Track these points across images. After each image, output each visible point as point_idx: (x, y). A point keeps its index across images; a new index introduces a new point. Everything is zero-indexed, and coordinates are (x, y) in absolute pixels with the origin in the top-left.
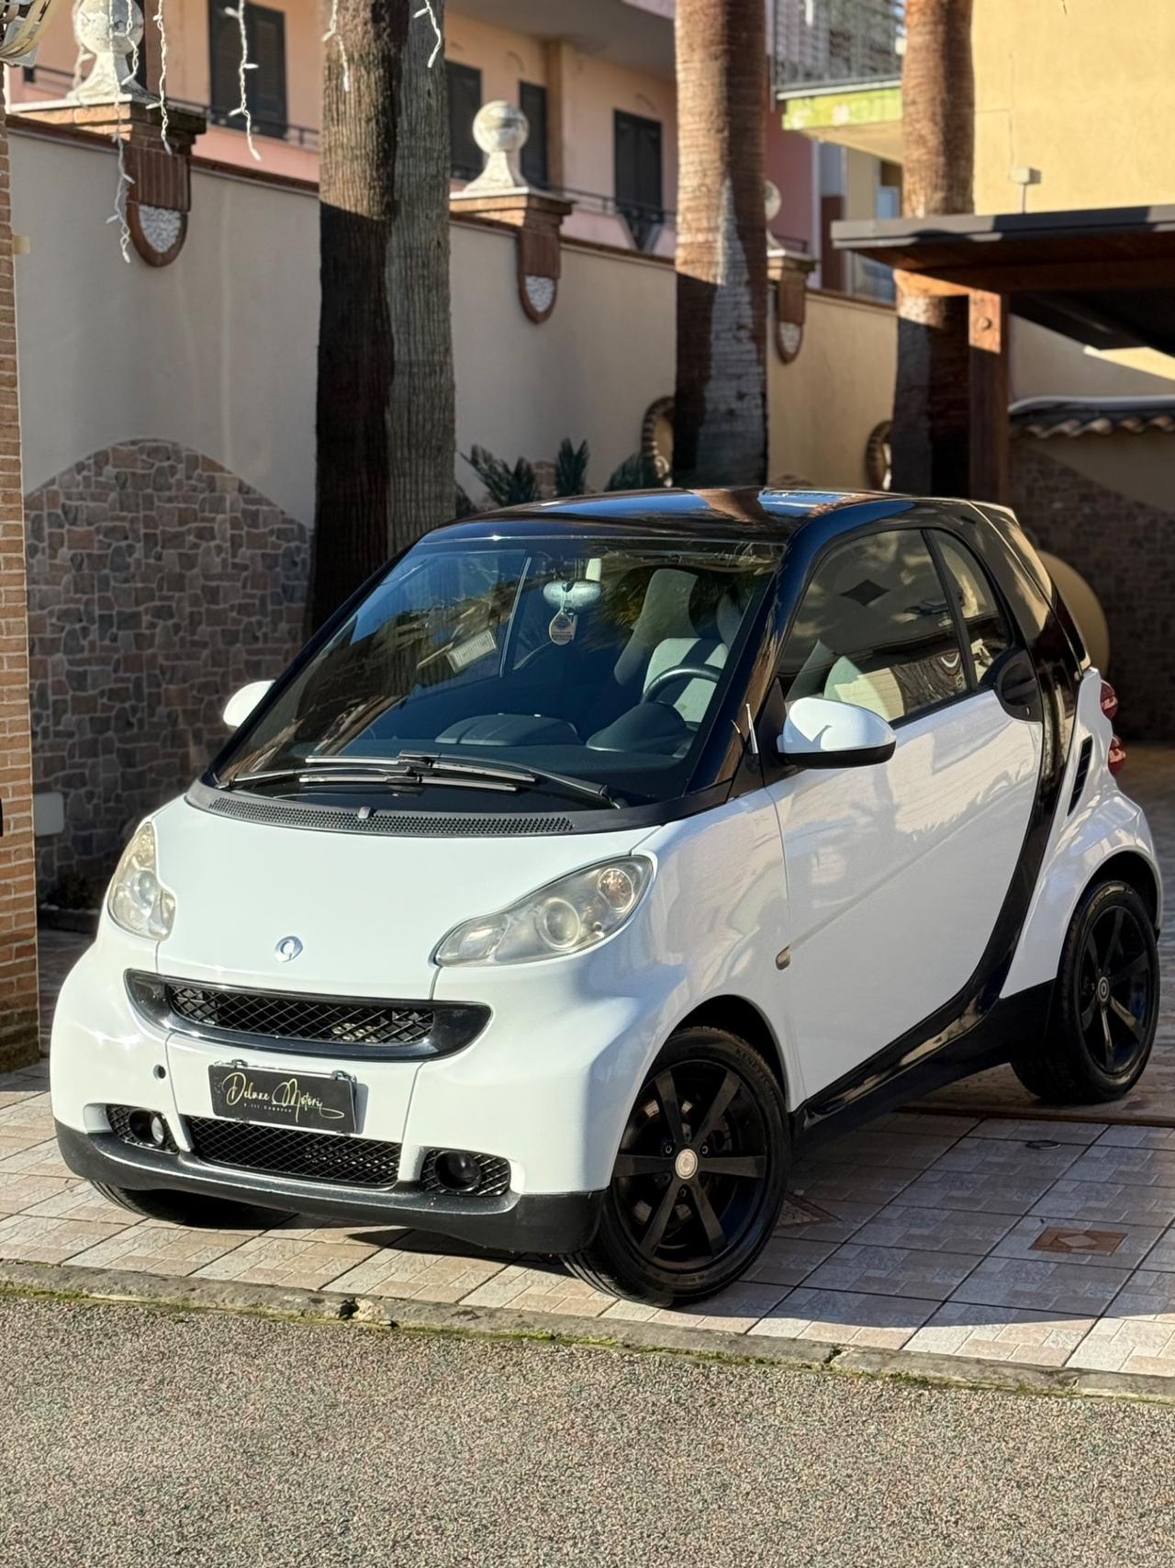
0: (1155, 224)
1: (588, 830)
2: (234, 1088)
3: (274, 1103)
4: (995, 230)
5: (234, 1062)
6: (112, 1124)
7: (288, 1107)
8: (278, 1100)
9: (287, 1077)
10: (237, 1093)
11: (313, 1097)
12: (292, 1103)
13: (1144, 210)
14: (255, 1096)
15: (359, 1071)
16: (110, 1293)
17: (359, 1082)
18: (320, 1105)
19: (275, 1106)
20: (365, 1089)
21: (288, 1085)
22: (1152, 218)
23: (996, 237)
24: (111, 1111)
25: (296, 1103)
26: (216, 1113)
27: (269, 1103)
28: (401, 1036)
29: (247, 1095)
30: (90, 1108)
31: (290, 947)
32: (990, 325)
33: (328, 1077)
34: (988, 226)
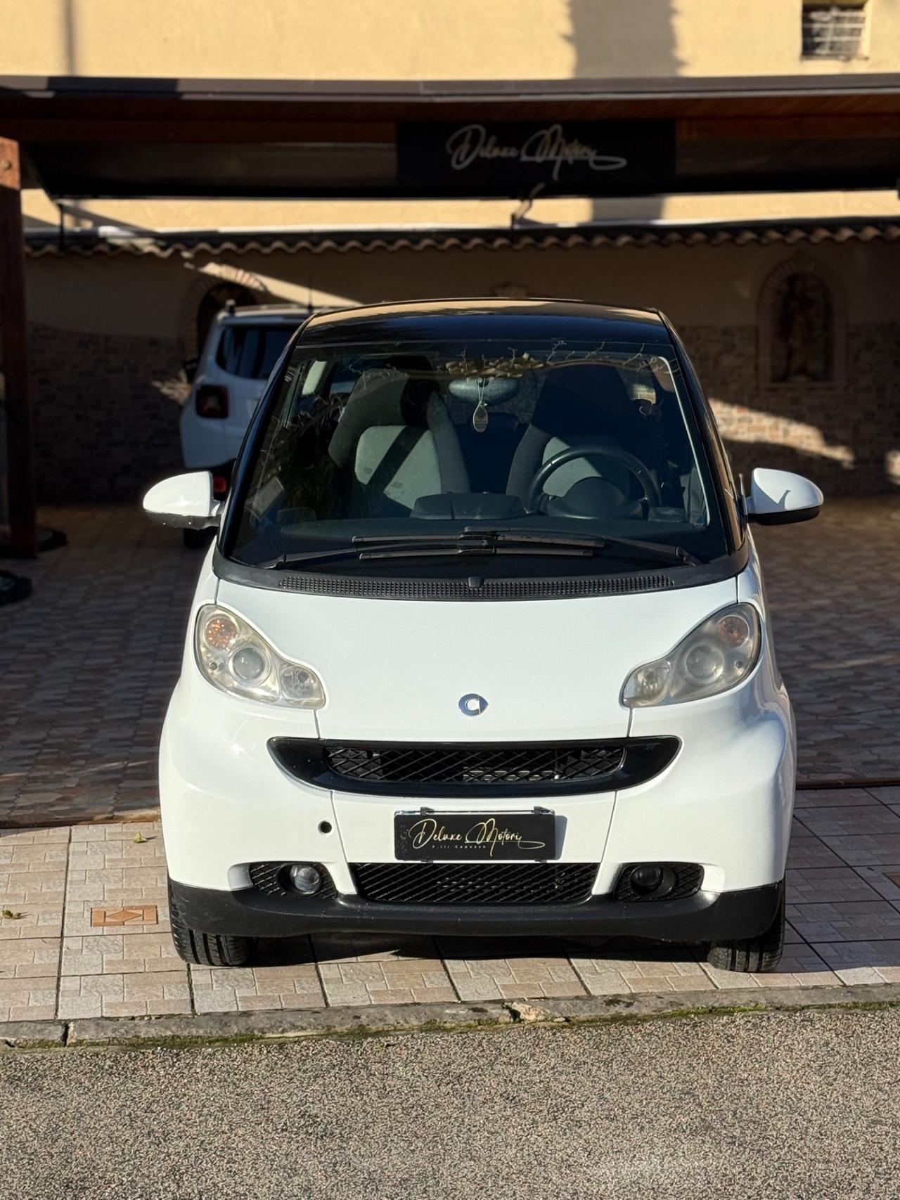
0: (182, 93)
1: (687, 584)
2: (422, 833)
3: (468, 841)
4: (48, 89)
5: (423, 810)
6: (254, 881)
7: (482, 844)
8: (472, 838)
9: (484, 818)
10: (425, 838)
11: (511, 832)
12: (488, 840)
13: (173, 82)
14: (445, 838)
15: (555, 805)
16: (283, 1032)
17: (556, 814)
18: (519, 839)
19: (468, 844)
20: (563, 820)
21: (485, 824)
22: (180, 88)
23: (50, 95)
24: (253, 869)
25: (492, 839)
26: (398, 857)
27: (462, 842)
28: (588, 771)
29: (437, 838)
30: (239, 868)
31: (473, 705)
32: (10, 166)
33: (530, 813)
34: (44, 85)
